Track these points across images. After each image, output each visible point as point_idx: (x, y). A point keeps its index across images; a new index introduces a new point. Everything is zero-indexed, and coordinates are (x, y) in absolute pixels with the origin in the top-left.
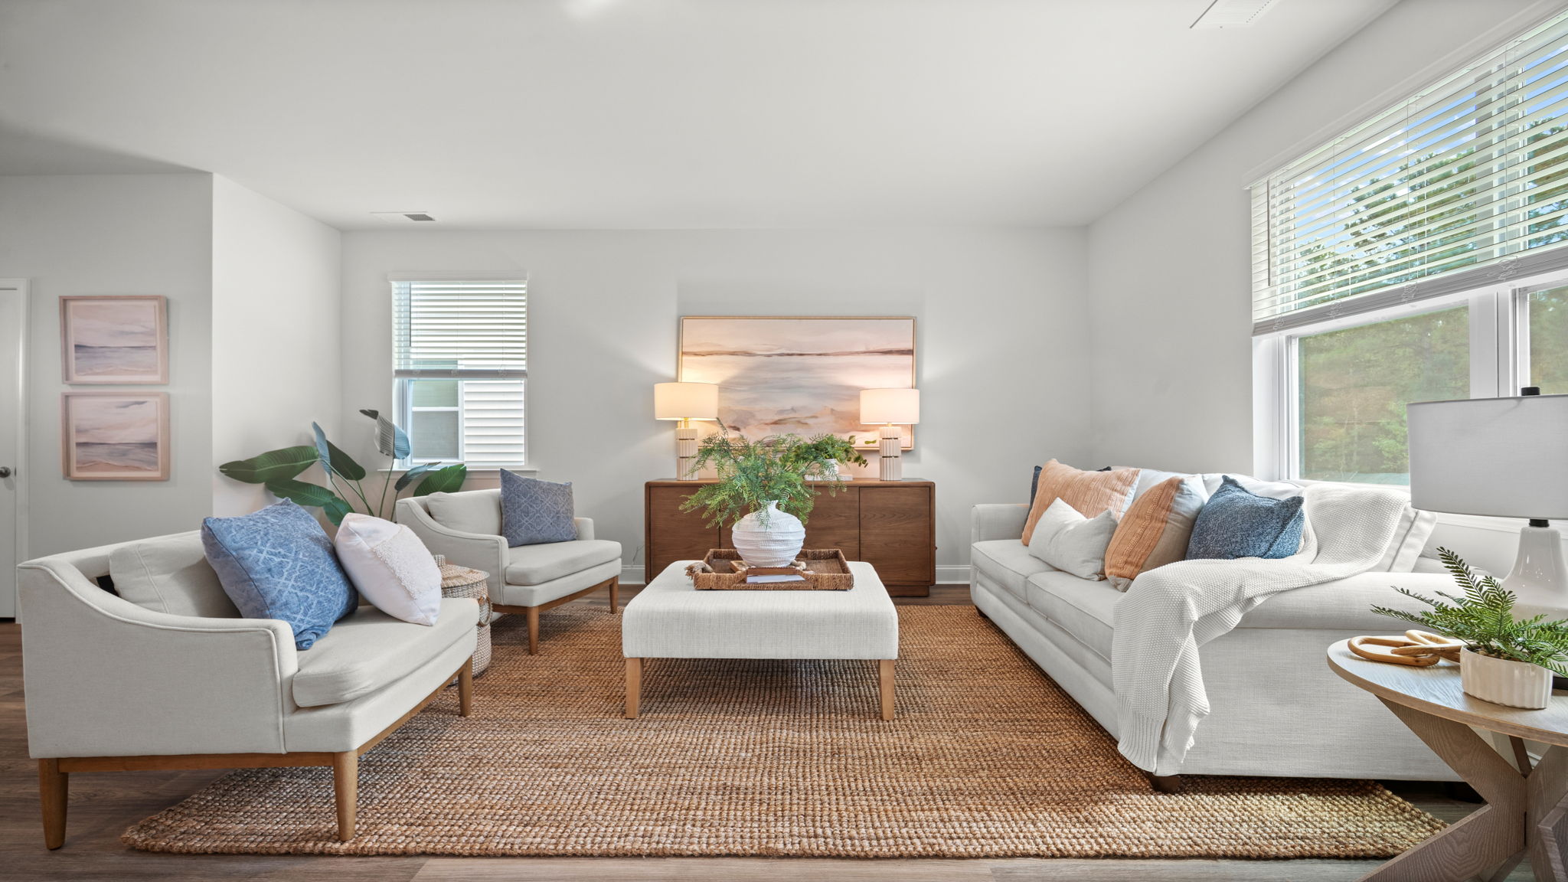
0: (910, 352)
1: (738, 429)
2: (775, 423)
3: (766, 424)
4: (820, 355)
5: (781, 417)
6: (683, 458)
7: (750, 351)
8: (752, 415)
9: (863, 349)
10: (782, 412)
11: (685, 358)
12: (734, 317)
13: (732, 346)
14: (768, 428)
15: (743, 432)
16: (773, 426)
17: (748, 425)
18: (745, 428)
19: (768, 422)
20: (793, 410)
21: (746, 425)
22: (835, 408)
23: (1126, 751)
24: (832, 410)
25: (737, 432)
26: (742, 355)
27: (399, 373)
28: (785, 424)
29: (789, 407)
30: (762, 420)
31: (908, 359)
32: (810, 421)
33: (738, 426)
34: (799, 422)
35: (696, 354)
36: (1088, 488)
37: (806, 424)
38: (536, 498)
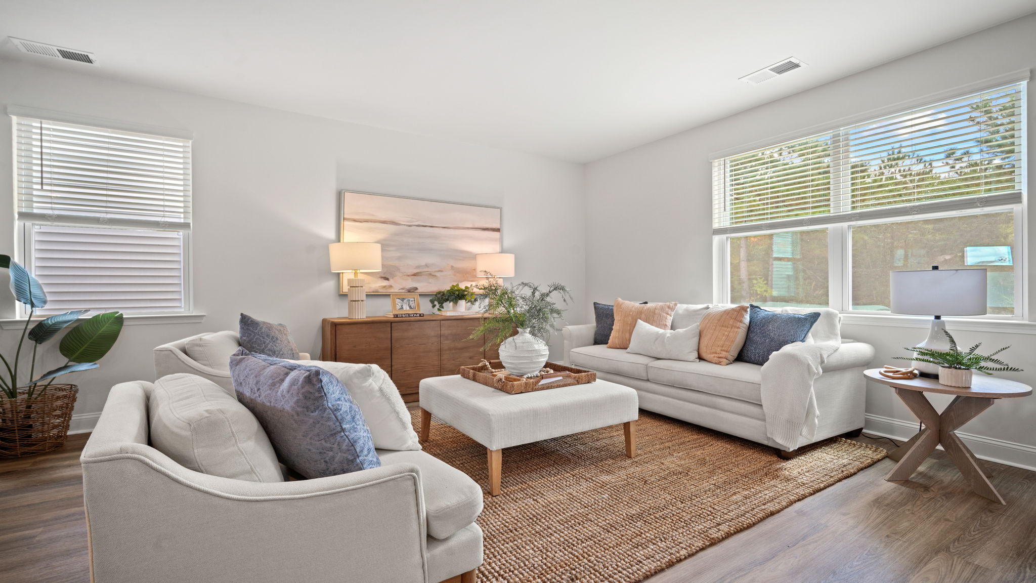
0: (498, 230)
1: (387, 279)
2: (414, 275)
3: (409, 276)
4: (444, 228)
5: (418, 271)
6: (353, 301)
7: (397, 222)
8: (398, 269)
9: (471, 226)
10: (418, 267)
11: (346, 223)
12: (385, 195)
13: (383, 216)
14: (409, 278)
15: (391, 282)
16: (413, 277)
17: (396, 276)
18: (392, 278)
19: (409, 274)
20: (427, 266)
21: (393, 276)
22: (454, 265)
23: (783, 442)
24: (452, 266)
25: (387, 281)
26: (390, 224)
27: (22, 215)
28: (421, 276)
29: (423, 263)
30: (405, 272)
31: (496, 234)
32: (438, 274)
33: (387, 277)
34: (430, 274)
35: (355, 221)
36: (654, 313)
37: (435, 276)
38: (277, 339)
